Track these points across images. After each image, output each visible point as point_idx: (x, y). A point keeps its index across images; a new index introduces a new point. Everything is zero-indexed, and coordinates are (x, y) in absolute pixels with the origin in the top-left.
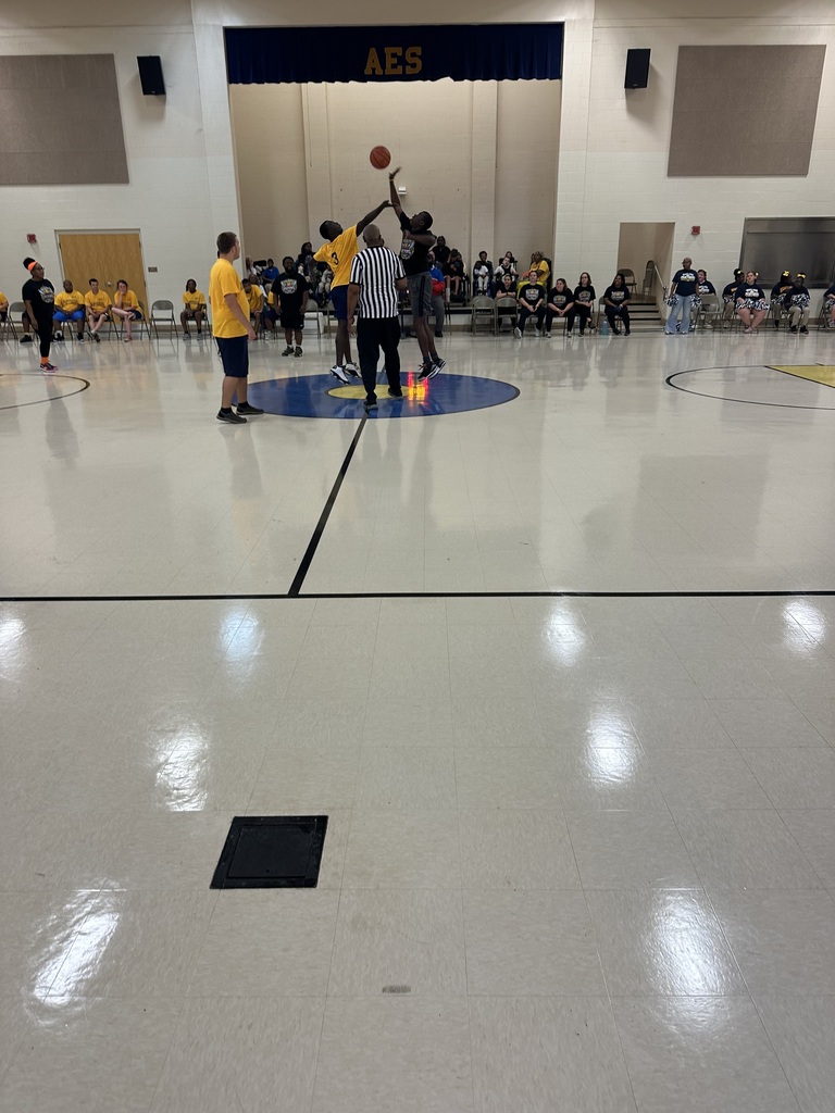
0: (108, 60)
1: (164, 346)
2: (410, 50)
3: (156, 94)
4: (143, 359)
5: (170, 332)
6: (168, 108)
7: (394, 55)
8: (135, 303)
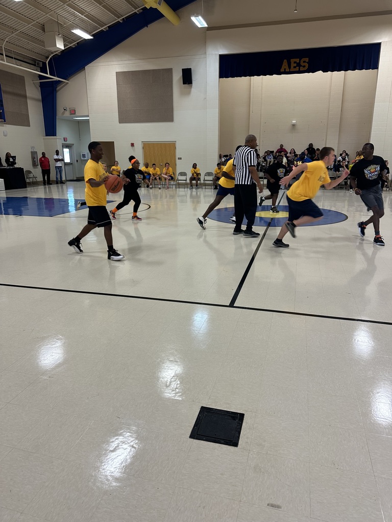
0: (169, 71)
1: (181, 191)
2: (303, 59)
3: (188, 84)
4: (172, 197)
5: (184, 185)
6: (193, 90)
7: (295, 62)
8: (171, 173)
